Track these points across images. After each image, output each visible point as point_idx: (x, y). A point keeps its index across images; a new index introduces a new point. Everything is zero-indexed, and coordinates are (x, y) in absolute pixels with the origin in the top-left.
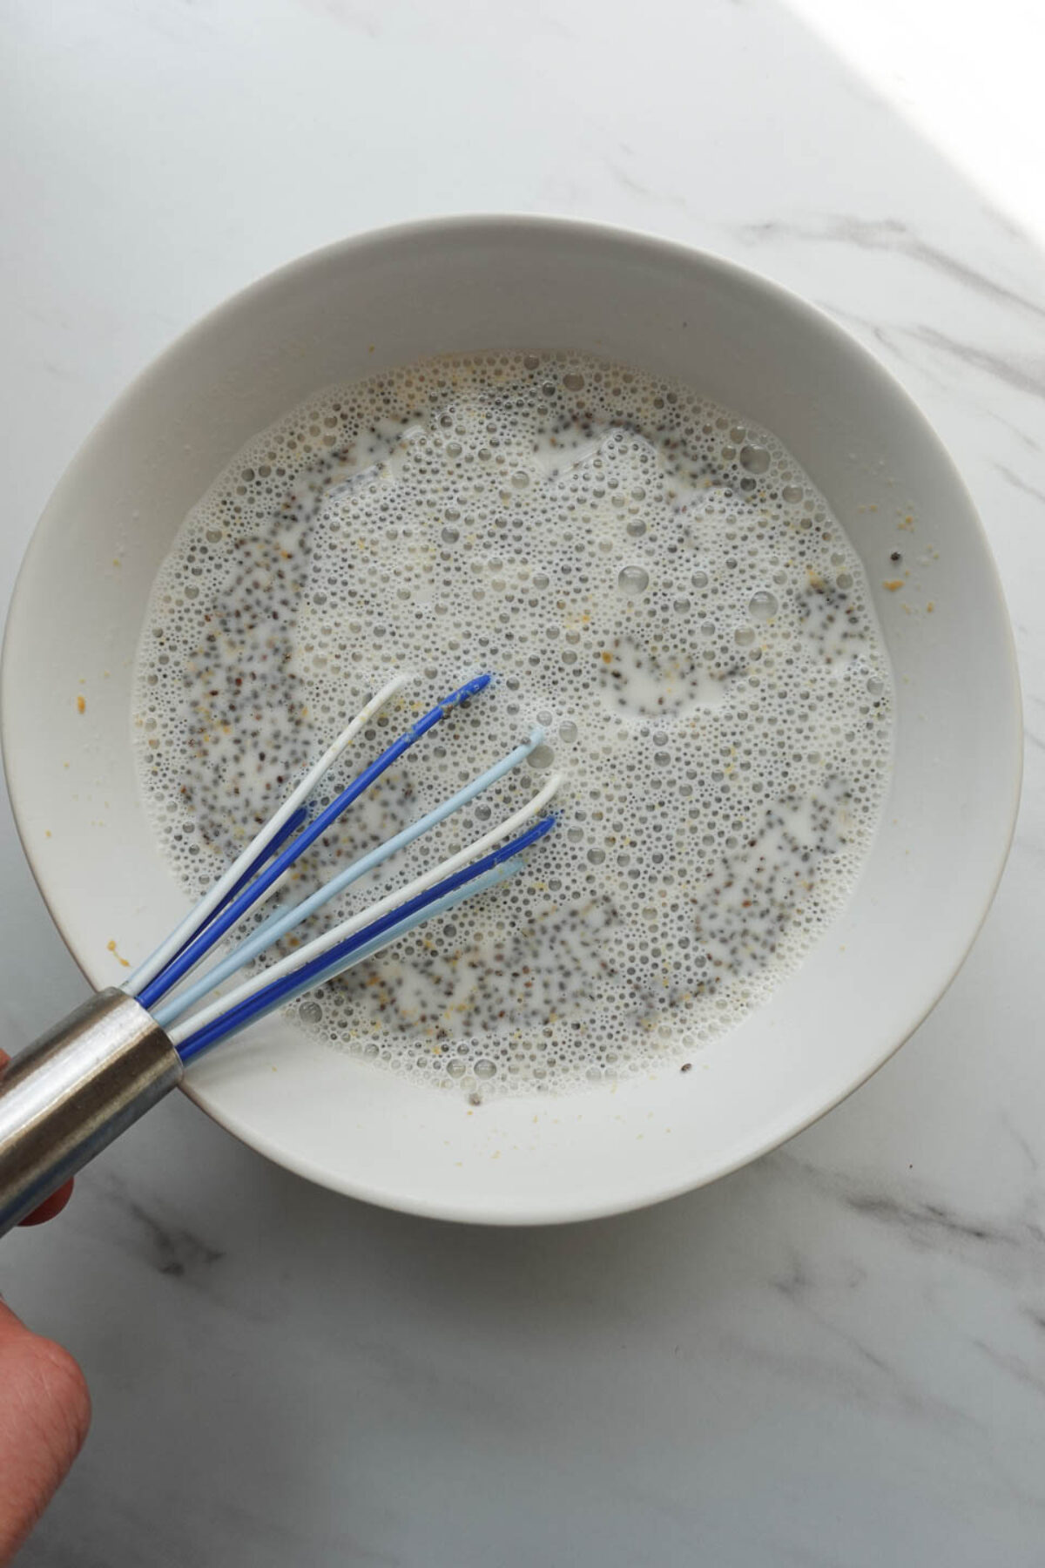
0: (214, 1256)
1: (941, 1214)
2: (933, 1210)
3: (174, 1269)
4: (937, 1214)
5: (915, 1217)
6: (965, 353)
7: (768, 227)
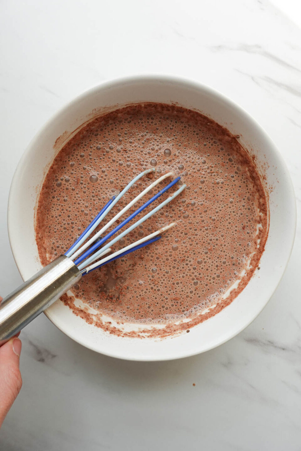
0: (54, 356)
1: (272, 343)
2: (270, 342)
3: (42, 360)
4: (271, 343)
5: (265, 344)
6: (279, 85)
7: (220, 47)
